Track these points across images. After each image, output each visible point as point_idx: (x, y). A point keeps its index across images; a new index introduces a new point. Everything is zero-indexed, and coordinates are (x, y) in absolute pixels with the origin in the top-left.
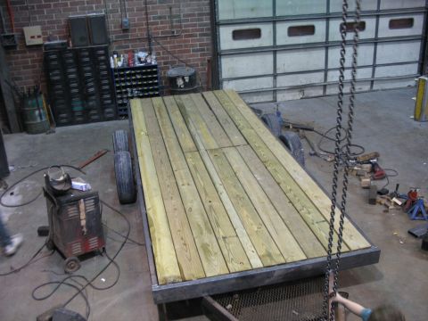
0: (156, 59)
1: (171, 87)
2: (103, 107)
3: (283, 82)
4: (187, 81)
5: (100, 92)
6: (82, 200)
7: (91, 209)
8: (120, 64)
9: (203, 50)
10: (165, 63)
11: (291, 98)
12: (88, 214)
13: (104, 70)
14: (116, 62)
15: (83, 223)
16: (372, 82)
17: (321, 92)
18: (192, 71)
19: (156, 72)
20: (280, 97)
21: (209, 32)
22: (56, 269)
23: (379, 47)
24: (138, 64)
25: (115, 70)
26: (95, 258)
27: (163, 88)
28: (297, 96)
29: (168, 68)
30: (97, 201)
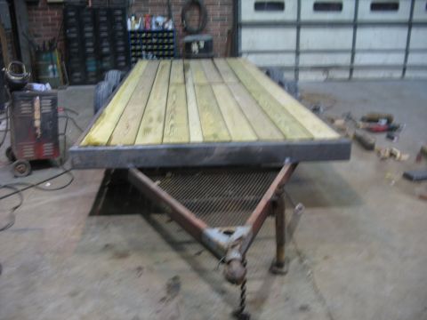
5: (115, 53)
6: (38, 98)
7: (47, 110)
8: (137, 27)
9: (223, 20)
10: (184, 31)
11: (314, 78)
12: (43, 115)
13: (120, 31)
14: (133, 25)
15: (37, 123)
17: (346, 75)
18: (209, 37)
19: (172, 37)
21: (230, 1)
25: (132, 32)
30: (54, 102)
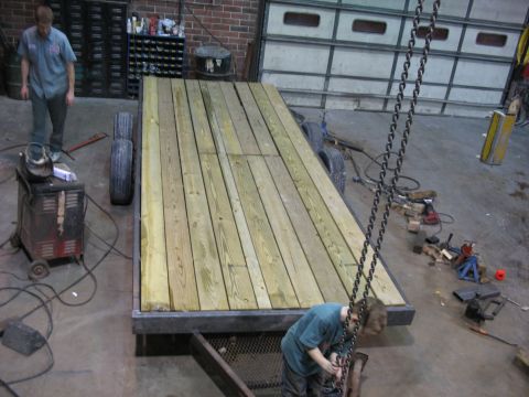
0: (185, 31)
1: (197, 70)
2: (109, 79)
3: (337, 86)
4: (219, 64)
5: (109, 61)
6: (63, 193)
7: (73, 204)
8: (139, 30)
9: (244, 30)
10: (195, 39)
11: (342, 107)
12: (68, 211)
13: (117, 34)
14: (135, 27)
15: (61, 220)
16: (444, 104)
17: (380, 106)
18: (227, 53)
19: (182, 48)
20: (330, 104)
21: (256, 9)
22: (19, 272)
23: (460, 63)
24: (161, 34)
25: (132, 36)
26: (69, 266)
27: (187, 68)
28: (351, 106)
29: (198, 45)
30: (81, 196)
